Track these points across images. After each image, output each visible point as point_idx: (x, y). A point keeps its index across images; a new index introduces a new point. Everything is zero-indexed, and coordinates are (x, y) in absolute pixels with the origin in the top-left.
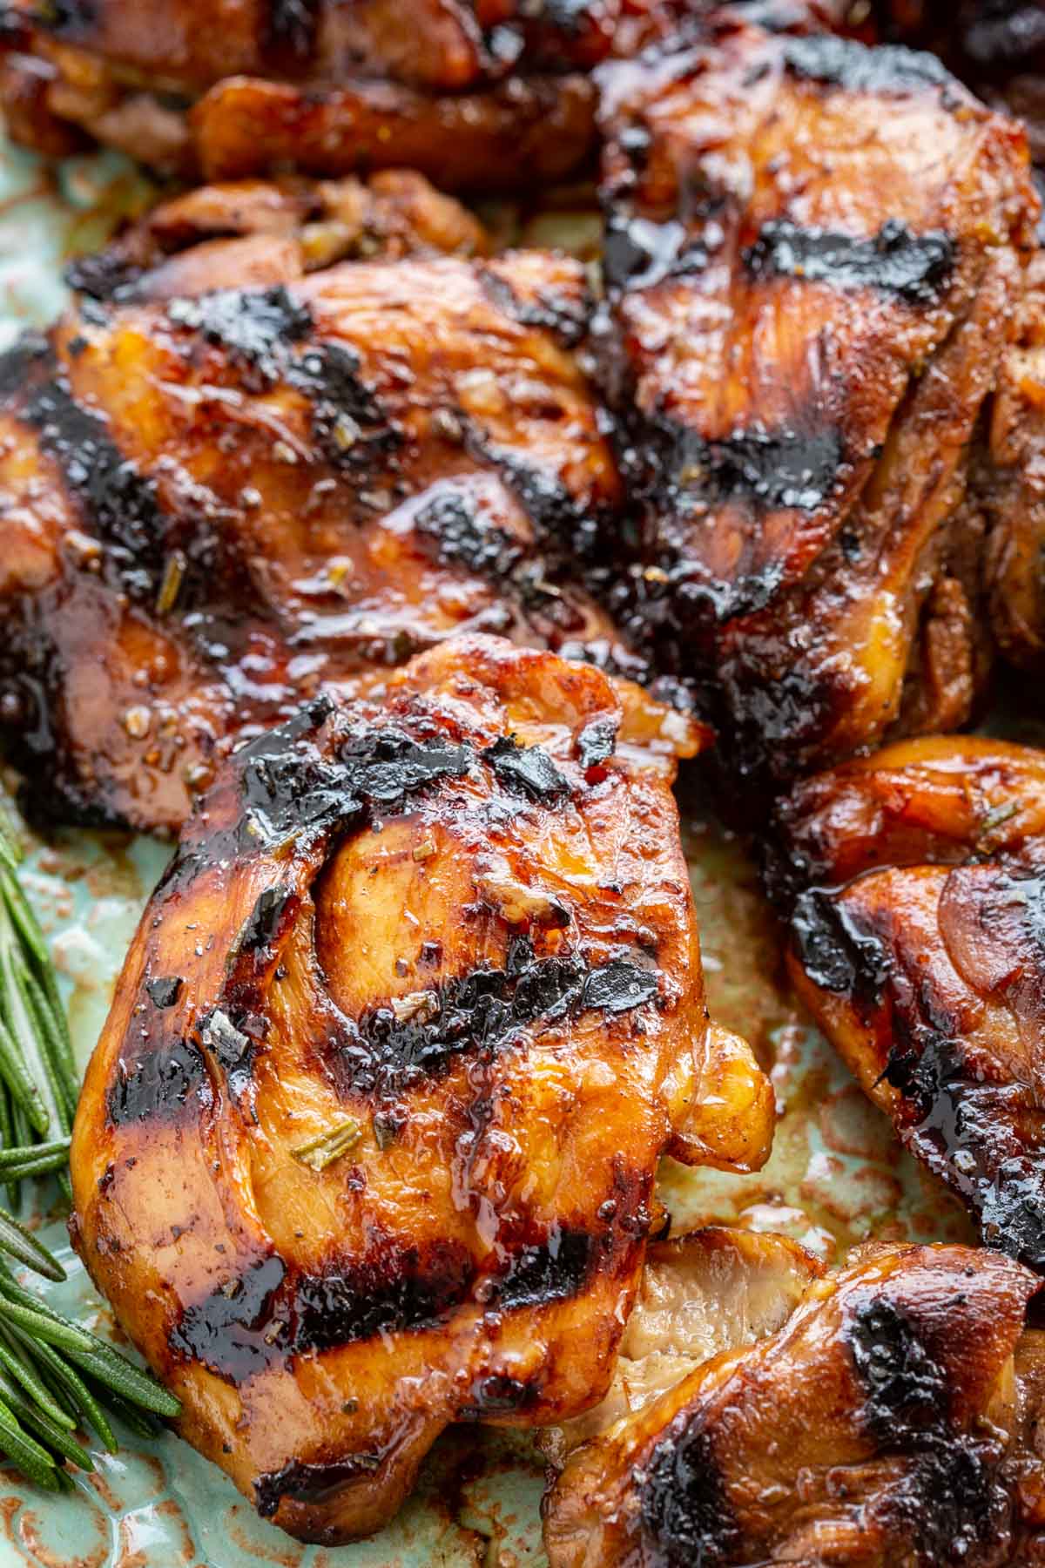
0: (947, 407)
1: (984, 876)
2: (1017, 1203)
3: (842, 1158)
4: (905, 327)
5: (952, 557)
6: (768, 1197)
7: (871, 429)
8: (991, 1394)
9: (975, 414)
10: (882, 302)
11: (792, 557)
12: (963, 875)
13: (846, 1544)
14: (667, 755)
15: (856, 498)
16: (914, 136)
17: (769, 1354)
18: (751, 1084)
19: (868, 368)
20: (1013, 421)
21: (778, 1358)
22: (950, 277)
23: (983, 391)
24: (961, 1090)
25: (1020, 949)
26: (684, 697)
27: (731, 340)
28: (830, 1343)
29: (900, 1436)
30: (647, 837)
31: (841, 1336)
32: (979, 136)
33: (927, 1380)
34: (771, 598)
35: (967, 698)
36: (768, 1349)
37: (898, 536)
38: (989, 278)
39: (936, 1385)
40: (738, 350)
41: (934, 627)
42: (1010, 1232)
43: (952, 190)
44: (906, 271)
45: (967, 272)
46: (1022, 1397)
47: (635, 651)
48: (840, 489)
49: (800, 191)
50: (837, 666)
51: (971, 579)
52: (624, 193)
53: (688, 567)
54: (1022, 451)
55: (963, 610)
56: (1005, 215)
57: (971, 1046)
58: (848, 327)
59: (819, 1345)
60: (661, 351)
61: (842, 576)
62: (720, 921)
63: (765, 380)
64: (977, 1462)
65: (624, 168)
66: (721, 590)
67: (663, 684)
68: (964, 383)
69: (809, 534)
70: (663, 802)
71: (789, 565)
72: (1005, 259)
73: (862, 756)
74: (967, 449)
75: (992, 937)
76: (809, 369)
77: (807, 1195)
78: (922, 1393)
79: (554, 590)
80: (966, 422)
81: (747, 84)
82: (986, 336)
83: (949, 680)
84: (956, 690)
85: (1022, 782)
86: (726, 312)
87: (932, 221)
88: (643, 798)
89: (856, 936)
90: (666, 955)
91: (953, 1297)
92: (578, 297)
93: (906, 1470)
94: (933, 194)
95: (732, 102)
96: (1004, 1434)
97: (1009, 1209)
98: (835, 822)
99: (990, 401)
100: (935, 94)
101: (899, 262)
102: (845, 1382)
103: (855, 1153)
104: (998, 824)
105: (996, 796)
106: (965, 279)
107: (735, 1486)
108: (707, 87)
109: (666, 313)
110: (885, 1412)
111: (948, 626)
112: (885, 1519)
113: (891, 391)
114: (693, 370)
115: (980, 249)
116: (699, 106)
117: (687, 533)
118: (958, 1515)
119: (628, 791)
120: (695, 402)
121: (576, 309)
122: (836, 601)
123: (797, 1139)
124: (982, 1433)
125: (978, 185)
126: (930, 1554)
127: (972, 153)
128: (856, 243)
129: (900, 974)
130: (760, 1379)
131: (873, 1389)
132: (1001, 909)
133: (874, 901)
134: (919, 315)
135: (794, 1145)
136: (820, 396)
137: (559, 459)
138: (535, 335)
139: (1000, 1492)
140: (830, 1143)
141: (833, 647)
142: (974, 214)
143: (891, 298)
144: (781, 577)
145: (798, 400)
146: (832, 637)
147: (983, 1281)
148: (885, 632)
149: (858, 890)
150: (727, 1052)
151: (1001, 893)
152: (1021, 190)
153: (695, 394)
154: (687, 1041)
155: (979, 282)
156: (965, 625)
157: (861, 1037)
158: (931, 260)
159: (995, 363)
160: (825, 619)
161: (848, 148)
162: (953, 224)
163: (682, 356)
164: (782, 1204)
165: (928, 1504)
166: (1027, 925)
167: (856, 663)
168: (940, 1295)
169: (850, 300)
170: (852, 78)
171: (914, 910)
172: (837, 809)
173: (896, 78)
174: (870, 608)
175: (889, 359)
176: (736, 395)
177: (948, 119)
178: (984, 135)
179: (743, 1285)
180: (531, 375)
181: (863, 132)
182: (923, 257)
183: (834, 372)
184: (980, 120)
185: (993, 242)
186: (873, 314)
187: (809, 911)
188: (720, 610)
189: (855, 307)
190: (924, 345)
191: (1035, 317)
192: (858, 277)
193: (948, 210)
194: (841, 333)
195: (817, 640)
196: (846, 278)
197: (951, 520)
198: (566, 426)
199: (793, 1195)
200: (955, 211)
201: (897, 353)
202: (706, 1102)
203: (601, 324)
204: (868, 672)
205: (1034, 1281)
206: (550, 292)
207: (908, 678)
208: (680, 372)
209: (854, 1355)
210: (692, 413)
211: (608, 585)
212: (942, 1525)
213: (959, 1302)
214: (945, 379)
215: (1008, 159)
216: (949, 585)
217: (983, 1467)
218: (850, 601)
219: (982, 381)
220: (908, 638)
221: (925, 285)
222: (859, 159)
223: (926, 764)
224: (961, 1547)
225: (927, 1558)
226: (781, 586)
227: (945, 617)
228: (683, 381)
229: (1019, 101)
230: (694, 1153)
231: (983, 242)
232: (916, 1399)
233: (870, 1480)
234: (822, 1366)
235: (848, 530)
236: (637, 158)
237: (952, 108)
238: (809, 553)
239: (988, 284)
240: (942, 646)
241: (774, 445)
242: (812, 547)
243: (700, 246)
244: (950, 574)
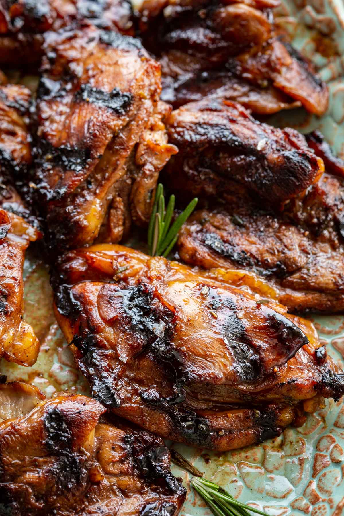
0: (123, 145)
1: (113, 287)
2: (103, 386)
3: (63, 366)
4: (113, 120)
5: (120, 190)
6: (38, 374)
7: (99, 150)
8: (86, 441)
9: (131, 149)
10: (108, 112)
11: (70, 185)
12: (107, 286)
13: (35, 480)
14: (27, 240)
15: (93, 169)
16: (128, 64)
17: (22, 421)
18: (31, 340)
19: (100, 131)
20: (143, 152)
21: (24, 422)
22: (130, 106)
23: (135, 142)
24: (95, 350)
25: (118, 310)
26: (36, 223)
27: (67, 118)
28: (38, 420)
29: (56, 450)
30: (11, 263)
31: (42, 418)
32: (145, 66)
33: (66, 435)
34: (62, 196)
35: (121, 233)
36: (21, 419)
37: (103, 182)
38: (142, 108)
39: (68, 437)
40: (67, 121)
41: (113, 211)
42: (100, 394)
43: (134, 81)
44: (117, 104)
45: (135, 106)
46: (96, 443)
47: (26, 207)
48: (87, 166)
49: (94, 76)
50: (79, 219)
51: (126, 198)
52: (46, 71)
53: (44, 184)
54: (145, 161)
55: (122, 207)
56: (150, 90)
57: (99, 337)
58: (97, 118)
59: (36, 420)
60: (47, 119)
61: (85, 192)
62: (40, 291)
63: (72, 131)
64: (78, 461)
65: (47, 64)
66: (50, 192)
67: (31, 218)
68: (129, 138)
69: (76, 178)
70: (18, 253)
71: (69, 187)
72: (148, 103)
73: (86, 247)
74: (128, 159)
75: (111, 306)
76: (84, 129)
77: (51, 376)
78: (63, 438)
79: (4, 187)
80: (128, 151)
81: (88, 43)
82: (138, 126)
83: (115, 227)
84: (118, 230)
85: (131, 261)
86: (68, 110)
87: (127, 90)
88: (12, 251)
89: (73, 300)
90: (10, 299)
91: (78, 411)
92: (27, 100)
93: (56, 461)
94: (129, 81)
95: (83, 48)
96: (89, 454)
97: (101, 387)
98: (73, 266)
99: (137, 145)
100: (137, 52)
101: (116, 101)
102: (41, 432)
103: (67, 365)
104: (121, 272)
105: (122, 264)
106: (134, 108)
107: (5, 459)
108: (75, 42)
109: (51, 108)
110: (51, 442)
111: (117, 211)
112: (47, 474)
113: (106, 139)
114: (55, 126)
115: (140, 99)
116: (72, 48)
117: (45, 174)
118: (71, 476)
119: (8, 248)
120: (53, 136)
121: (26, 104)
122: (82, 199)
123: (50, 358)
124: (82, 453)
125: (143, 81)
126: (60, 487)
127: (142, 71)
128: (105, 94)
129: (83, 313)
130: (16, 428)
131: (49, 435)
132: (115, 297)
133: (80, 290)
134: (119, 117)
135: (49, 360)
136: (86, 138)
137: (12, 148)
138: (12, 110)
139: (84, 471)
140: (60, 361)
141: (79, 213)
142: (140, 89)
143: (110, 111)
144: (66, 191)
145: (80, 138)
146: (79, 210)
147: (88, 407)
148: (95, 210)
149: (77, 287)
150: (26, 330)
151: (116, 293)
152: (156, 83)
153: (54, 133)
154: (13, 325)
155: (139, 109)
156: (122, 211)
157: (70, 331)
158: (125, 101)
159: (140, 134)
160: (78, 205)
161: (109, 65)
162: (133, 91)
163: (52, 121)
164: (42, 377)
165: (61, 472)
166: (121, 303)
167: (85, 219)
168: (74, 410)
169: (100, 110)
170: (115, 45)
171: (91, 295)
172: (75, 262)
173: (127, 46)
174: (92, 203)
175: (107, 129)
176: (64, 135)
177: (139, 60)
178: (147, 66)
179: (22, 400)
180: (9, 122)
181: (114, 61)
182: (122, 100)
183: (91, 131)
184: (147, 61)
185: (145, 98)
186: (105, 115)
187: (62, 291)
188: (48, 199)
189: (101, 113)
190: (118, 126)
191: (156, 122)
192: (104, 103)
193: (132, 87)
194: (95, 120)
195: (74, 211)
196: (101, 104)
197: (121, 179)
198: (17, 138)
199: (46, 375)
200: (134, 87)
201: (109, 127)
202: (17, 344)
203: (33, 109)
204: (88, 222)
205: (103, 410)
206: (18, 98)
207: (103, 225)
208: (51, 126)
209: (45, 424)
210: (52, 139)
211: (22, 187)
212: (65, 478)
213: (79, 413)
214: (124, 137)
215: (154, 74)
216: (118, 199)
217: (80, 462)
218: (86, 200)
219: (135, 140)
220: (103, 213)
221: (122, 109)
222: (112, 69)
223: (103, 252)
224: (70, 486)
225: (59, 488)
226: (65, 193)
227: (116, 208)
228: (51, 129)
229: (171, 57)
230: (10, 359)
231: (141, 98)
232: (61, 440)
233: (45, 463)
234: (35, 426)
235: (89, 179)
236: (52, 61)
237: (140, 56)
238: (76, 184)
239: (141, 110)
240: (114, 217)
241: (71, 151)
242: (76, 183)
243: (65, 90)
244: (119, 195)
